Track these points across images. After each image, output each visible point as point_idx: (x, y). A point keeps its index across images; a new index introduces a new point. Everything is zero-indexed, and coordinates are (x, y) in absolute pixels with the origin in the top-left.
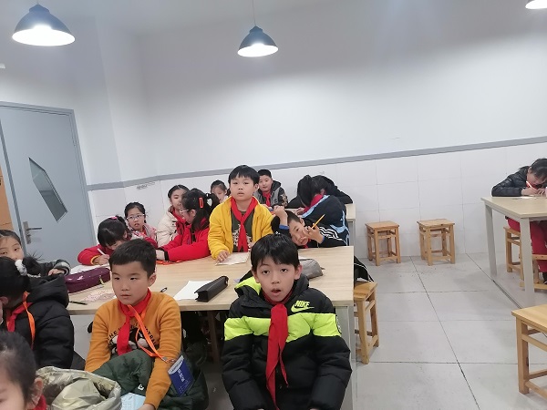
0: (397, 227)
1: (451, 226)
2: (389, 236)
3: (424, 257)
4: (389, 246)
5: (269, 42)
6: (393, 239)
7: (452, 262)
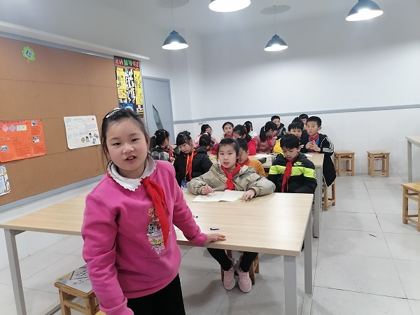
0: (353, 154)
1: (388, 154)
2: (348, 159)
3: (369, 174)
4: (347, 166)
5: (283, 43)
6: (350, 161)
7: (387, 176)
